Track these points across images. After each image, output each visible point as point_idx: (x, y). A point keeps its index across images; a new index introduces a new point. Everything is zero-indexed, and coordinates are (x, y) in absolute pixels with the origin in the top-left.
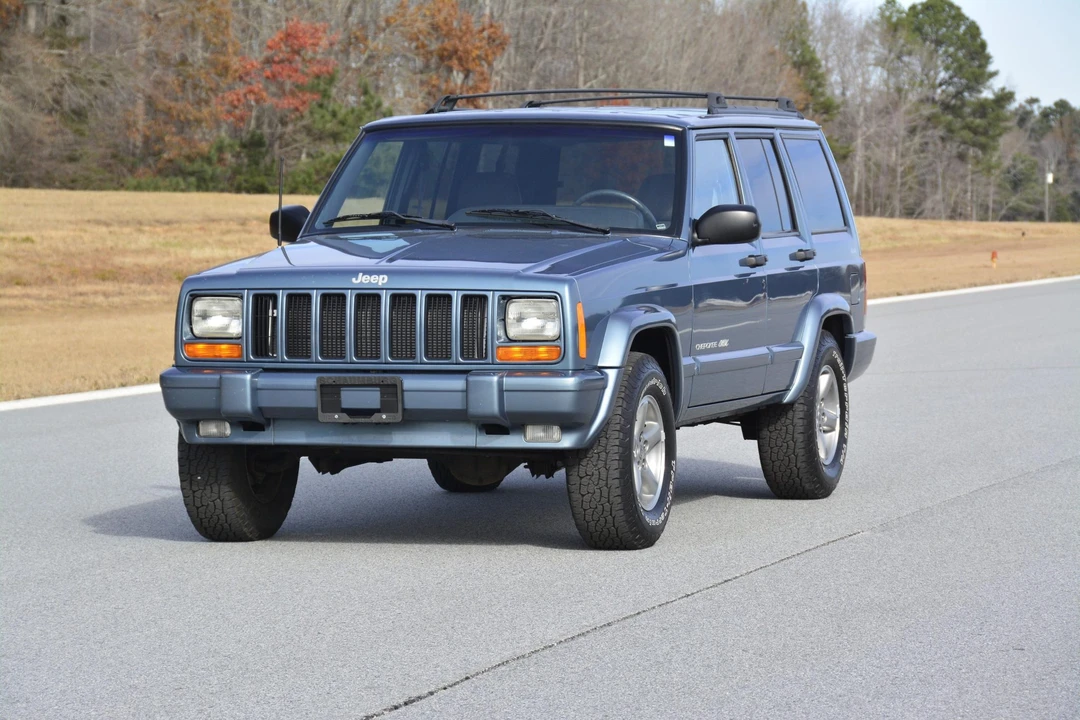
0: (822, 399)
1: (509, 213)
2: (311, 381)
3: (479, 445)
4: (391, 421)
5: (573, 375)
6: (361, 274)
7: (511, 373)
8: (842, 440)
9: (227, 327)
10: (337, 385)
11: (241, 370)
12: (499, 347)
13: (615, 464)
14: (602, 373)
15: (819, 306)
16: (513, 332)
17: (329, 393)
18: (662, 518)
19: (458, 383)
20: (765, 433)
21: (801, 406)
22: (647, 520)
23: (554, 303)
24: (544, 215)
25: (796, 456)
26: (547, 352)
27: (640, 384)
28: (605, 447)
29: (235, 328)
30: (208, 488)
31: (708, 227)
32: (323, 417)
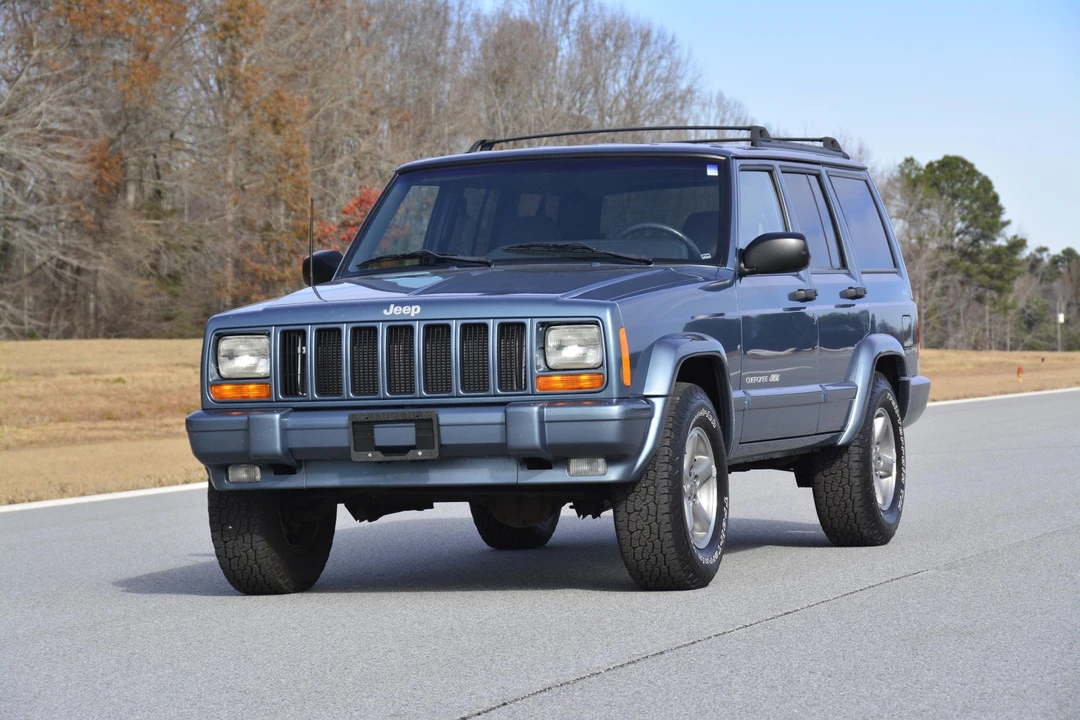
0: (878, 443)
1: (548, 247)
2: (342, 419)
3: (521, 481)
4: (427, 458)
5: (617, 404)
6: (392, 306)
7: (552, 404)
8: (900, 485)
9: (254, 367)
10: (369, 422)
11: (271, 410)
12: (538, 377)
13: (665, 498)
14: (648, 402)
15: (872, 345)
16: (552, 361)
17: (362, 430)
18: (716, 556)
19: (496, 416)
20: (820, 477)
21: (856, 448)
22: (700, 557)
23: (595, 330)
24: (584, 248)
25: (853, 501)
26: (590, 380)
27: (689, 414)
28: (654, 481)
29: (263, 368)
30: (240, 537)
31: (755, 257)
32: (356, 456)
